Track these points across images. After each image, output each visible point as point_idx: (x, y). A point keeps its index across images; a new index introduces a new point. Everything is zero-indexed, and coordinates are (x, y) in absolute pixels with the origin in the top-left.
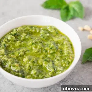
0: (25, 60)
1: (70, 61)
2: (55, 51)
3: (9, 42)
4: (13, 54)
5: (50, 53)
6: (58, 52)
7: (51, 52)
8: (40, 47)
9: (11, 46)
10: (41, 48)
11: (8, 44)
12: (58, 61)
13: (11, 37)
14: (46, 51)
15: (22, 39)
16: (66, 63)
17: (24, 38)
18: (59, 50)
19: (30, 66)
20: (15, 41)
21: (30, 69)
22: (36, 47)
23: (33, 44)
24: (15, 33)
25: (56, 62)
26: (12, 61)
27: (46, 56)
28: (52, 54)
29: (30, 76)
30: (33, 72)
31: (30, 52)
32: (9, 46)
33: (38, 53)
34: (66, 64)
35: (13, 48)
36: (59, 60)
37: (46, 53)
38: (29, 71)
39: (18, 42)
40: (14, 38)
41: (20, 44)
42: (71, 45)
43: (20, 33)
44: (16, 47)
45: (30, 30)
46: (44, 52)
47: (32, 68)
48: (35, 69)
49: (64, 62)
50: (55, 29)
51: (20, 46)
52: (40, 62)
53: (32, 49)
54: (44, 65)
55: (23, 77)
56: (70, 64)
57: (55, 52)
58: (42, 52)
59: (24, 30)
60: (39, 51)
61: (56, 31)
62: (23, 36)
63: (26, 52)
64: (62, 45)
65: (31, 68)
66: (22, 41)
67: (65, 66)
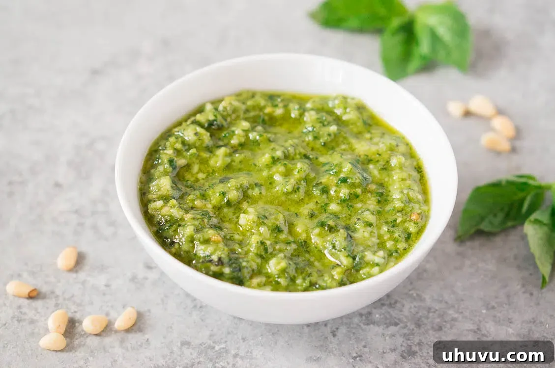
0: (247, 218)
1: (412, 229)
2: (359, 191)
3: (188, 150)
4: (204, 197)
5: (338, 197)
6: (369, 195)
7: (344, 192)
8: (303, 175)
9: (196, 168)
10: (306, 179)
11: (184, 157)
12: (369, 229)
13: (196, 134)
14: (325, 191)
15: (234, 141)
16: (396, 235)
17: (243, 140)
18: (373, 187)
19: (262, 243)
20: (210, 150)
21: (265, 255)
22: (287, 174)
23: (275, 161)
24: (211, 118)
25: (362, 233)
26: (197, 223)
27: (324, 208)
28: (348, 202)
29: (262, 279)
30: (274, 266)
31: (264, 193)
32: (188, 167)
33: (295, 197)
34: (396, 241)
35: (201, 176)
36: (370, 225)
37: (324, 196)
38: (259, 261)
39: (222, 151)
40: (206, 136)
41: (228, 160)
42: (419, 169)
43: (229, 119)
44: (214, 171)
45: (268, 110)
46: (316, 192)
47: (270, 250)
48: (281, 255)
49: (391, 233)
50: (361, 108)
51: (228, 167)
52: (299, 229)
53: (271, 182)
54: (315, 240)
55: (239, 281)
56: (410, 242)
57: (357, 196)
58: (308, 194)
59: (243, 107)
60: (298, 189)
61: (365, 115)
62: (238, 131)
63: (250, 192)
64: (386, 168)
65: (266, 250)
66: (235, 150)
67: (393, 248)
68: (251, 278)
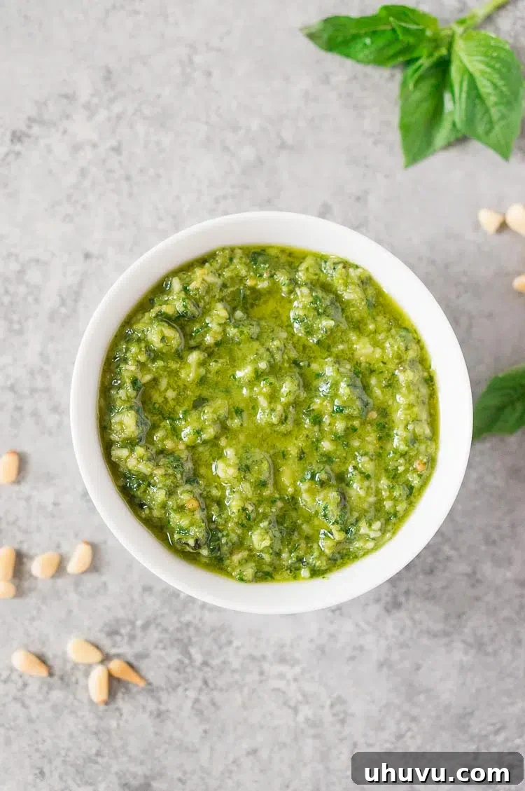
0: (224, 470)
1: (416, 482)
2: (356, 423)
3: (153, 361)
4: (175, 432)
5: (331, 432)
6: (369, 428)
7: (340, 426)
8: (291, 398)
9: (164, 383)
10: (296, 404)
11: (149, 371)
12: (366, 483)
14: (317, 421)
15: (209, 339)
16: (396, 493)
17: (219, 338)
18: (374, 415)
19: (244, 509)
20: (179, 356)
21: (248, 523)
22: (273, 397)
23: (258, 375)
24: (180, 309)
25: (357, 489)
27: (315, 444)
28: (343, 439)
30: (259, 540)
31: (245, 425)
32: (155, 381)
33: (283, 428)
34: (395, 500)
35: (171, 394)
36: (368, 477)
37: (316, 428)
38: (239, 531)
39: (194, 357)
40: (173, 335)
41: (202, 371)
42: (430, 381)
43: (202, 304)
44: (185, 387)
45: (249, 283)
46: (307, 422)
47: (253, 516)
48: (264, 524)
49: (391, 489)
50: (366, 282)
51: (202, 381)
52: (286, 479)
53: (254, 406)
54: (305, 499)
56: (412, 498)
57: (355, 430)
58: (298, 423)
59: (219, 282)
60: (286, 418)
62: (214, 326)
63: (229, 423)
64: (392, 384)
65: (249, 519)
66: (211, 353)
67: (392, 511)
68: (231, 553)
